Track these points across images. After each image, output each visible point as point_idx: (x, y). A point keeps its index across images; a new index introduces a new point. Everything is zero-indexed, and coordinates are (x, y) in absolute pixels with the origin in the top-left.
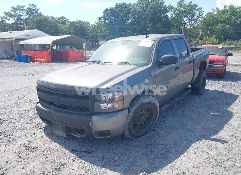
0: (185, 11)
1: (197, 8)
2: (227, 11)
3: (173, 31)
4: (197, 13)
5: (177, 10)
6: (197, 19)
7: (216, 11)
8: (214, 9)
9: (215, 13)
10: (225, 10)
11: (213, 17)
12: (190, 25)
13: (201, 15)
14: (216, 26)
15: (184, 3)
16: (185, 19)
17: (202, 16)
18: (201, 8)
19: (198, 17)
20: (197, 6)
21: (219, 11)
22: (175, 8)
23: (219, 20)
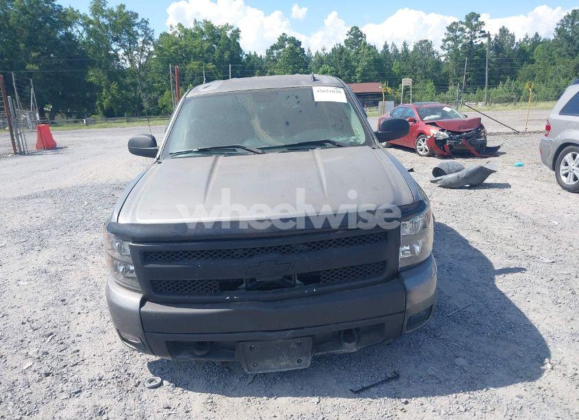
0: (114, 27)
1: (138, 21)
2: (202, 33)
3: (92, 76)
4: (140, 32)
5: (91, 22)
6: (143, 47)
7: (178, 31)
8: (174, 26)
9: (177, 35)
10: (197, 28)
11: (175, 44)
12: (131, 61)
13: (151, 38)
14: (186, 64)
15: (104, 5)
16: (114, 46)
17: (152, 40)
18: (147, 22)
19: (144, 42)
20: (136, 15)
21: (186, 31)
22: (84, 18)
23: (191, 52)
